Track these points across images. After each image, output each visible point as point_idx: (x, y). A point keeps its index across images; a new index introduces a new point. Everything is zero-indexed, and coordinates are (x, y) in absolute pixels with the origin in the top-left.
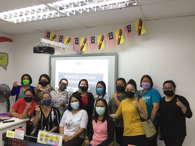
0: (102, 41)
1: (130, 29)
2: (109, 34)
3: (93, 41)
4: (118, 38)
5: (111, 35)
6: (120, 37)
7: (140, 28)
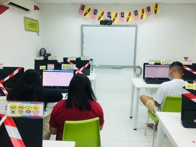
0: (130, 16)
1: (149, 9)
2: (135, 11)
3: (122, 15)
4: (141, 15)
5: (136, 12)
6: (142, 14)
7: (156, 9)
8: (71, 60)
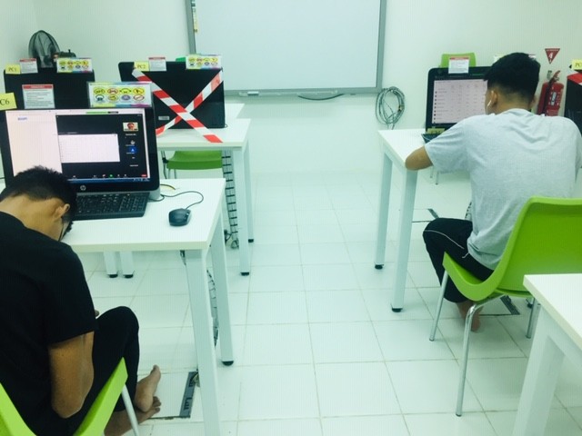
8: (147, 70)
